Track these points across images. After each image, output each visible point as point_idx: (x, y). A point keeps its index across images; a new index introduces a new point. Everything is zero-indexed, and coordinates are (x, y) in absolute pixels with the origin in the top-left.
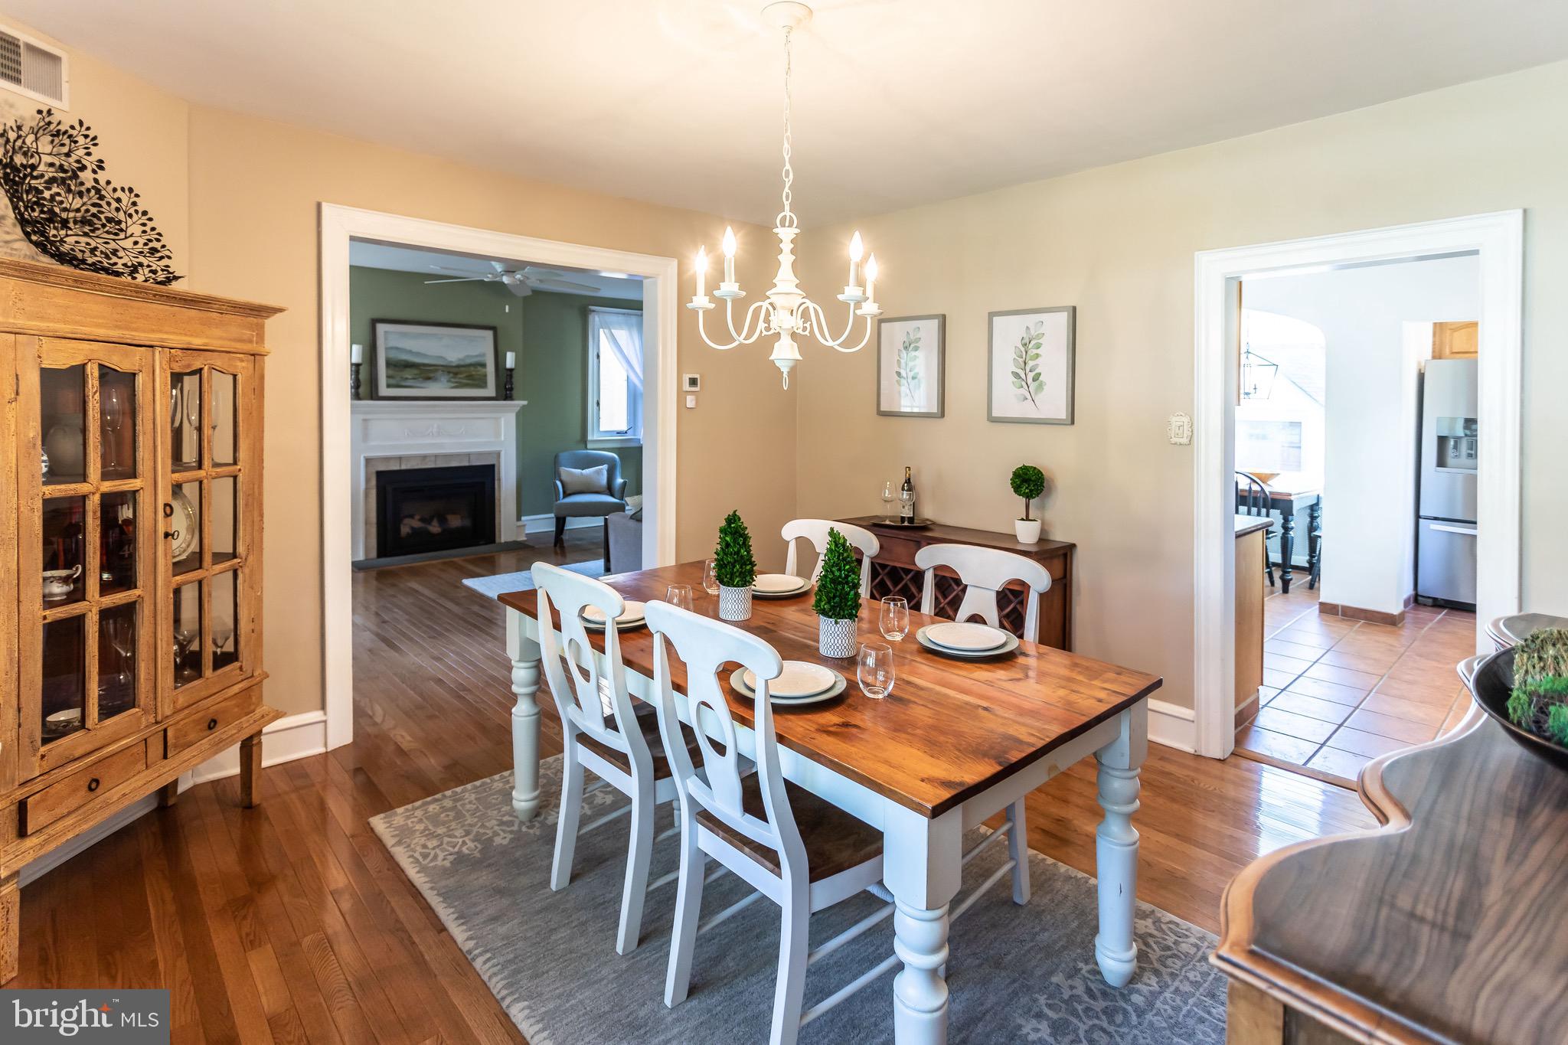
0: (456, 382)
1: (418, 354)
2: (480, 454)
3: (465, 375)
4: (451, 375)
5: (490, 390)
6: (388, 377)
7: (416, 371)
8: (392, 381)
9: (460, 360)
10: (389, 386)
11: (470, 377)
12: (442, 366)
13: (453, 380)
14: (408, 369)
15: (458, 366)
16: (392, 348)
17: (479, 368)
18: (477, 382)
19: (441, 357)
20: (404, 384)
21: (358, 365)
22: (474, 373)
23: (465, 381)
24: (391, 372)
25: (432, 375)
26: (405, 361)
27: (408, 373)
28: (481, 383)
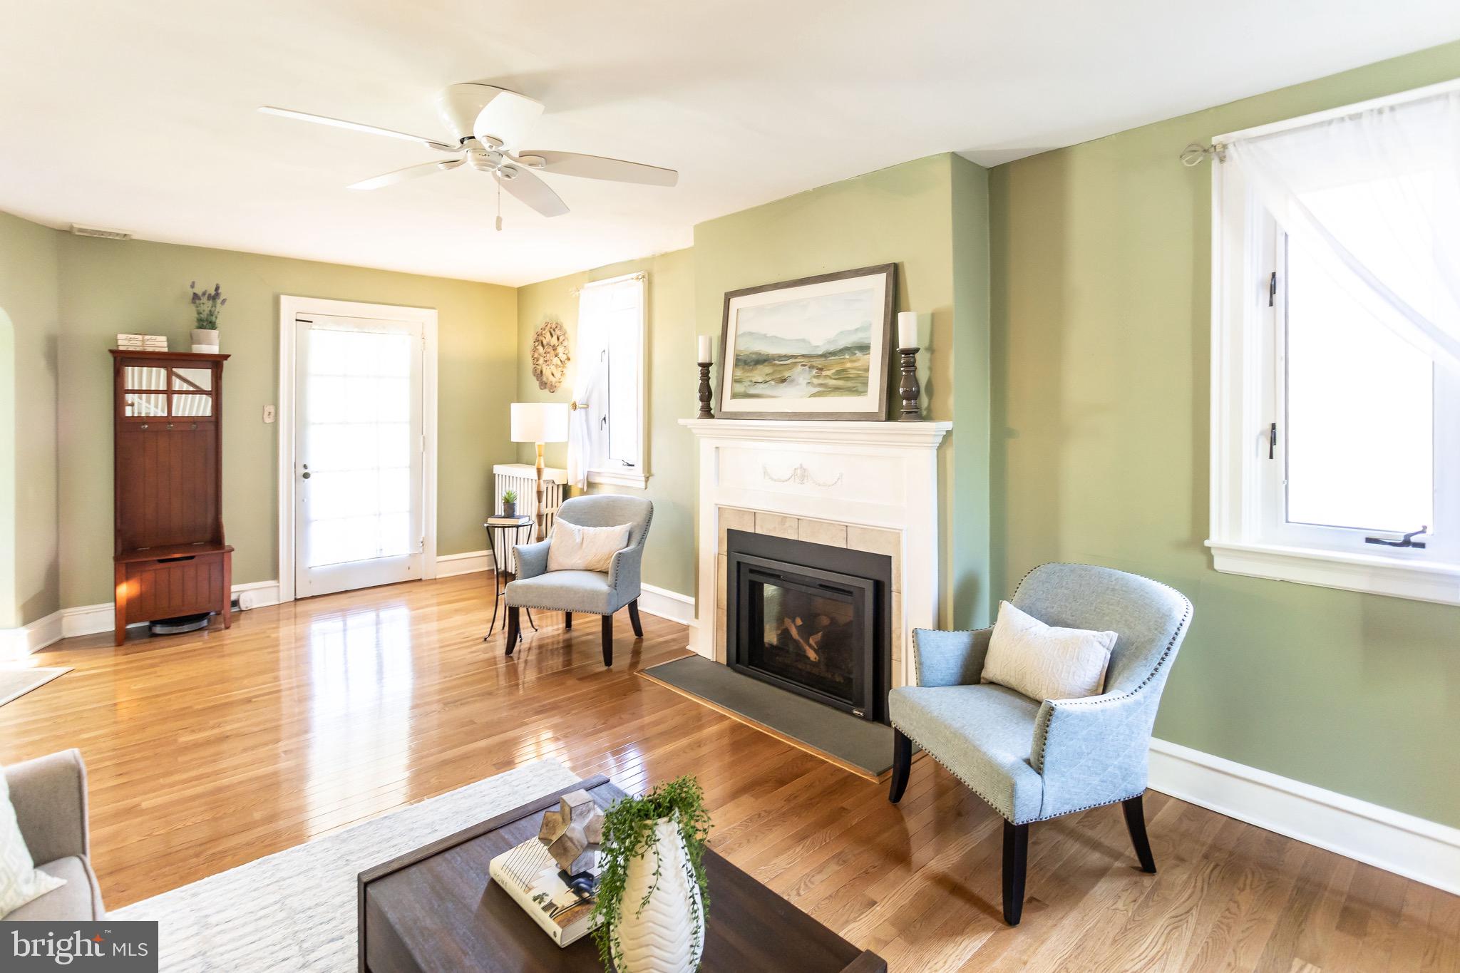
0: (820, 385)
1: (775, 340)
2: (865, 530)
3: (834, 371)
4: (815, 371)
5: (872, 399)
6: (736, 381)
7: (768, 369)
8: (740, 388)
9: (830, 342)
10: (735, 396)
11: (841, 375)
12: (803, 356)
13: (816, 381)
14: (760, 367)
15: (824, 356)
16: (744, 334)
17: (859, 354)
18: (849, 384)
19: (804, 340)
20: (752, 391)
21: (705, 367)
22: (849, 365)
23: (832, 382)
24: (739, 373)
25: (787, 374)
26: (758, 354)
27: (759, 374)
28: (856, 385)
